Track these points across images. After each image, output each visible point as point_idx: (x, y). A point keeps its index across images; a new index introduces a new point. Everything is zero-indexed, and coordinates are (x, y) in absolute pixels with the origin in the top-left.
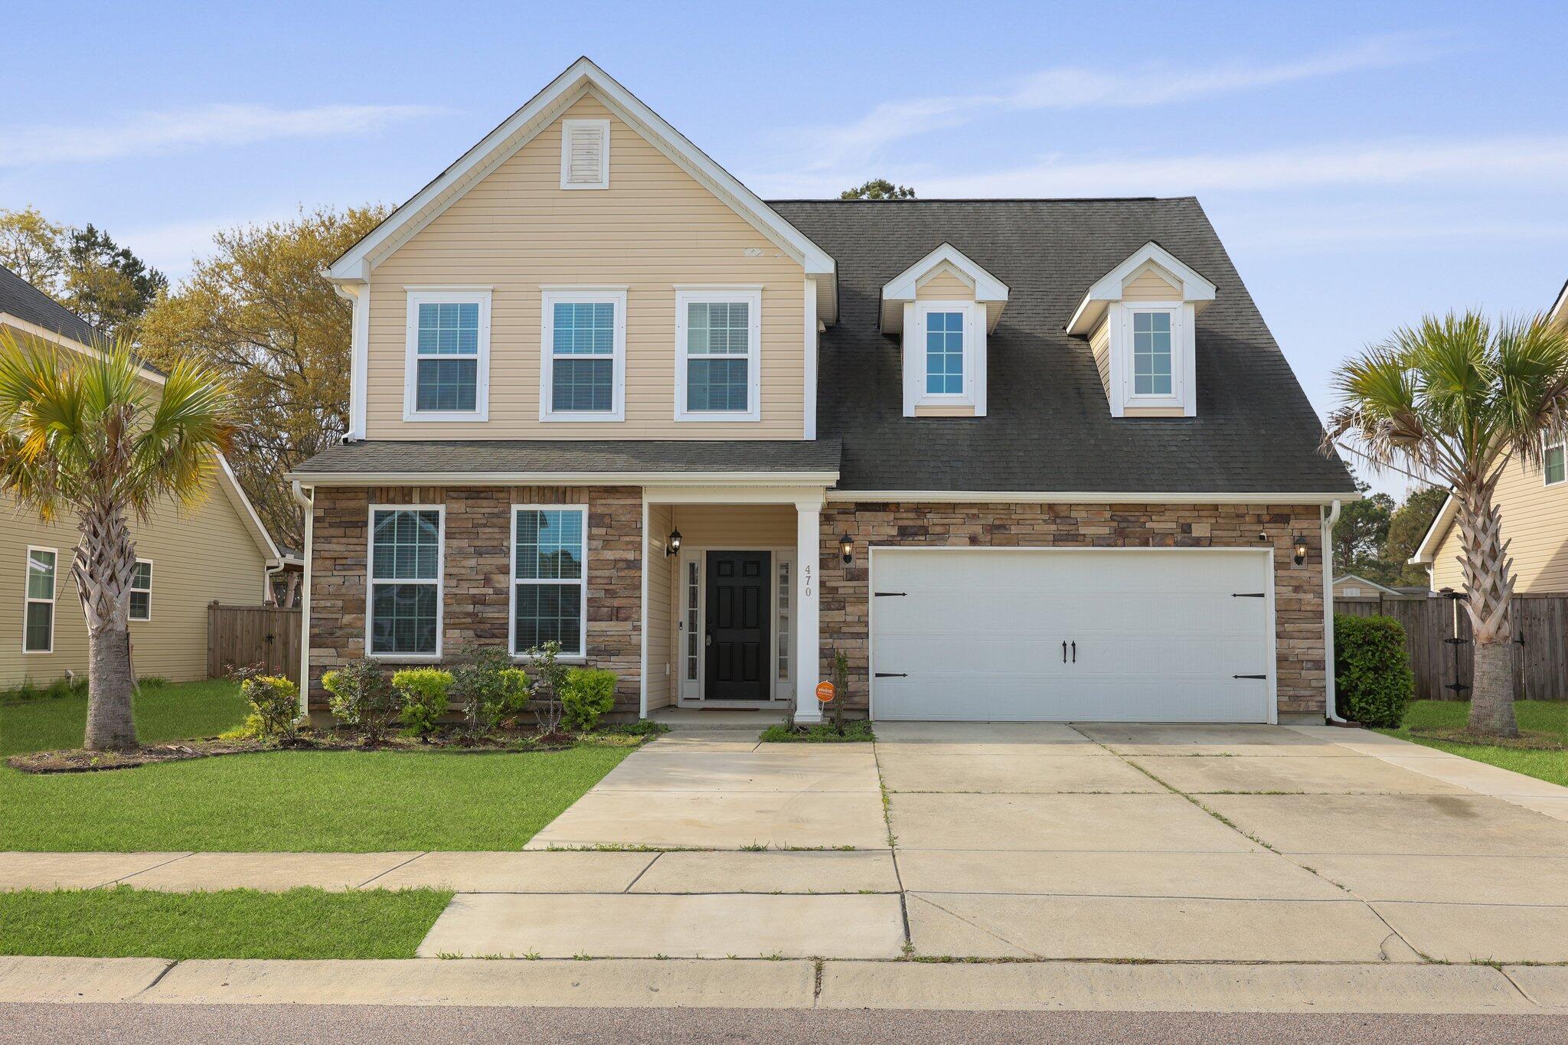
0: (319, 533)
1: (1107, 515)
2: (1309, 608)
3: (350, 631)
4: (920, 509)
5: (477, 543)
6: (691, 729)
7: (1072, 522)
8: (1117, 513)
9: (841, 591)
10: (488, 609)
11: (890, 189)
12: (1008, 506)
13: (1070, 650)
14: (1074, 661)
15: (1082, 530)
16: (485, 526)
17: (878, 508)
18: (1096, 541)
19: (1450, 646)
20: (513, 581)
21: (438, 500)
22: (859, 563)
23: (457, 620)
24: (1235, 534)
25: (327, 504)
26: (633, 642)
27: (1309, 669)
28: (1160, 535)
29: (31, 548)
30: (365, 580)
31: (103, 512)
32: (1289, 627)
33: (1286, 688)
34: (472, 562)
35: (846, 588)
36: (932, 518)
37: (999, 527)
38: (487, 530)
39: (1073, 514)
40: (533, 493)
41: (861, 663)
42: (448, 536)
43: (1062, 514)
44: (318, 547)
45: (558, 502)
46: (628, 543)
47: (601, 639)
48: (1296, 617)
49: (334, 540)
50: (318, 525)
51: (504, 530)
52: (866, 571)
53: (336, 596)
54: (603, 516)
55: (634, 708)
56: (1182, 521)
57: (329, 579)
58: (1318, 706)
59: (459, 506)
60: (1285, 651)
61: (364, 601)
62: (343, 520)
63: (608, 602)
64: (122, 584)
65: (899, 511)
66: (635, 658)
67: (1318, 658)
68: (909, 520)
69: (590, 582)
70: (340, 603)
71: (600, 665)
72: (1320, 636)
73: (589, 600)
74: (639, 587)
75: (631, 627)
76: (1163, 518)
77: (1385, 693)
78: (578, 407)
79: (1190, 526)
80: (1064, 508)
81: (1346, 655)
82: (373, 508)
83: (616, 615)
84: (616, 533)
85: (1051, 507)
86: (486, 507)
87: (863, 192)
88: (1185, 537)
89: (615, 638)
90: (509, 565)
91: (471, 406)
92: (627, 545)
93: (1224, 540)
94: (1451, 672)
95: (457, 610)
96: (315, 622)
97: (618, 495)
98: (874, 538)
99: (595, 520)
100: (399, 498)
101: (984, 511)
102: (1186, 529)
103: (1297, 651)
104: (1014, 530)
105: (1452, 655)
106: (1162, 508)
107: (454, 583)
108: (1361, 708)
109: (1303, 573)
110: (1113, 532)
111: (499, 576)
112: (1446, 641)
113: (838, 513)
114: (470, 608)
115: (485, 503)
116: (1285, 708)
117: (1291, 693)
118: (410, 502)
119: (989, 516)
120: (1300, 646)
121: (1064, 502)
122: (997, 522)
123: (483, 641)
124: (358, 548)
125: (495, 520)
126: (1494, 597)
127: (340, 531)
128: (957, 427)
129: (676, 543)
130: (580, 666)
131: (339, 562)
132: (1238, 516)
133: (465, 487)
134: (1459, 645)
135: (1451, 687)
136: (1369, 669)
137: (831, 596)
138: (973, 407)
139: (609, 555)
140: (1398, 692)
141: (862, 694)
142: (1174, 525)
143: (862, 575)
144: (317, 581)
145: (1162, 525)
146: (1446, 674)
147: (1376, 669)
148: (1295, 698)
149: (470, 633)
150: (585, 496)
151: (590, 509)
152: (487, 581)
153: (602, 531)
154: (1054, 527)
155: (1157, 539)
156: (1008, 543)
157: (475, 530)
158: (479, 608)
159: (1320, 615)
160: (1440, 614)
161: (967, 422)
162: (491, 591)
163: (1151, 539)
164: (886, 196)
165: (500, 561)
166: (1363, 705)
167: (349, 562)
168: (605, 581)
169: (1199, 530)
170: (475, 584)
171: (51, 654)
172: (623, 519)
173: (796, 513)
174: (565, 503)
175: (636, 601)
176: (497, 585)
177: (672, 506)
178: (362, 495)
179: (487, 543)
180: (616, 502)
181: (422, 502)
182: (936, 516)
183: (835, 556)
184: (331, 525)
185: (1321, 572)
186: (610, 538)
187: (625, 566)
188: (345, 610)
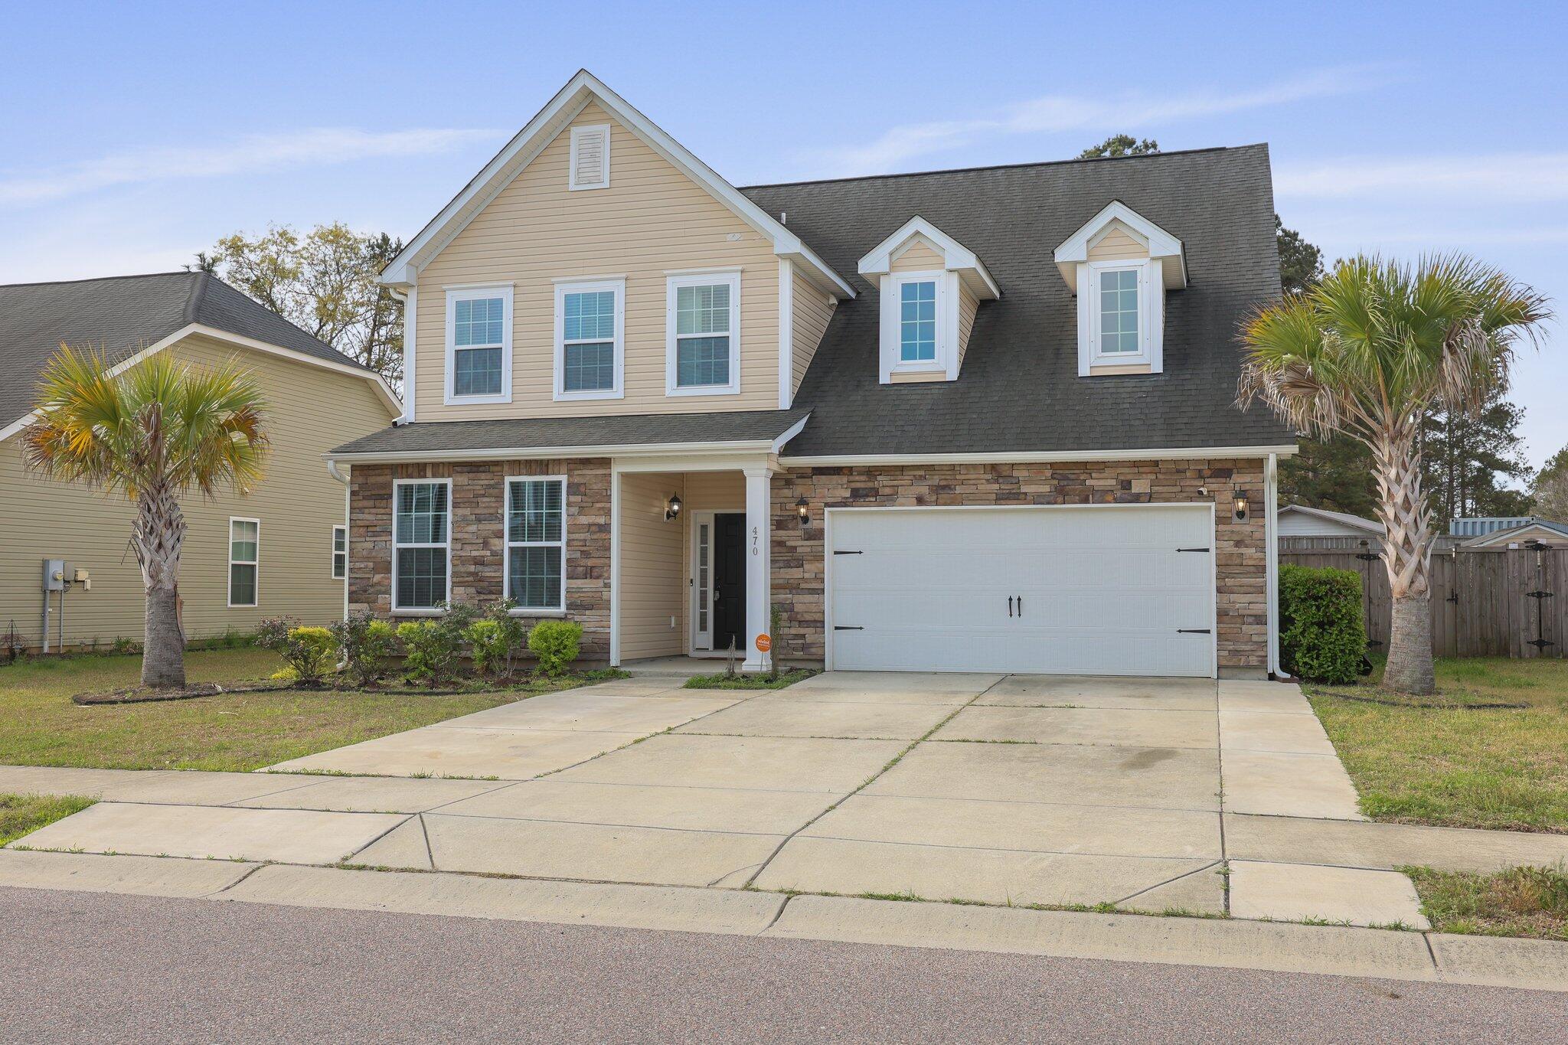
0: (355, 505)
1: (1048, 473)
2: (1251, 563)
3: (379, 588)
4: (871, 472)
5: (477, 511)
6: (651, 676)
7: (1014, 481)
8: (1058, 471)
9: (799, 550)
10: (486, 569)
11: (1130, 143)
12: (952, 467)
13: (1015, 605)
14: (1020, 615)
15: (1024, 489)
16: (484, 496)
17: (832, 472)
18: (1038, 499)
19: (1533, 600)
20: (507, 544)
21: (446, 475)
22: (814, 524)
23: (461, 579)
24: (1175, 489)
25: (361, 480)
26: (604, 597)
27: (1250, 624)
28: (1099, 493)
29: (232, 519)
30: (391, 545)
31: (155, 492)
32: (1229, 582)
33: (1227, 643)
34: (473, 528)
35: (804, 547)
36: (882, 480)
37: (944, 487)
38: (485, 499)
39: (1015, 473)
40: (522, 466)
41: (817, 617)
42: (455, 505)
43: (1004, 474)
44: (355, 516)
45: (541, 473)
46: (600, 509)
47: (577, 595)
48: (1238, 572)
49: (367, 511)
50: (354, 498)
51: (499, 499)
52: (822, 531)
53: (367, 559)
54: (579, 485)
55: (605, 656)
56: (1121, 478)
57: (363, 544)
58: (1259, 661)
59: (463, 479)
60: (1226, 606)
61: (390, 563)
62: (373, 493)
63: (583, 562)
64: (169, 550)
65: (852, 475)
66: (605, 612)
67: (1259, 612)
68: (861, 482)
69: (569, 543)
70: (371, 565)
71: (577, 618)
72: (1261, 590)
73: (568, 560)
74: (608, 549)
75: (602, 584)
76: (1102, 476)
77: (1329, 649)
78: (585, 387)
79: (1130, 482)
80: (1006, 468)
81: (1291, 609)
82: (396, 482)
83: (590, 573)
84: (590, 500)
85: (994, 467)
86: (484, 480)
87: (1104, 149)
88: (1125, 493)
89: (589, 594)
90: (503, 530)
91: (497, 389)
92: (598, 510)
93: (1163, 495)
94: (1534, 627)
95: (462, 570)
96: (352, 581)
97: (592, 466)
98: (829, 500)
99: (573, 488)
100: (415, 474)
101: (930, 473)
102: (1126, 485)
103: (1237, 606)
104: (958, 490)
105: (1536, 610)
106: (1102, 466)
107: (459, 546)
108: (1305, 663)
109: (1245, 527)
110: (1053, 490)
111: (495, 539)
112: (1528, 595)
113: (797, 478)
114: (472, 568)
115: (483, 476)
116: (1224, 663)
117: (1231, 648)
118: (425, 477)
119: (935, 477)
120: (1240, 601)
121: (1004, 462)
122: (943, 483)
123: (482, 597)
124: (385, 517)
125: (491, 491)
126: (1407, 551)
127: (371, 503)
128: (925, 392)
129: (676, 507)
130: (560, 619)
131: (370, 529)
132: (1178, 471)
133: (466, 462)
134: (1543, 599)
135: (1533, 643)
136: (1313, 624)
137: (791, 554)
138: (945, 372)
139: (584, 520)
140: (1342, 647)
141: (818, 645)
142: (1114, 482)
143: (819, 535)
144: (353, 546)
145: (1102, 482)
146: (1528, 629)
147: (1321, 625)
148: (1235, 653)
149: (472, 590)
150: (564, 468)
151: (568, 480)
152: (486, 544)
153: (578, 498)
154: (997, 486)
155: (1097, 496)
156: (952, 502)
157: (475, 500)
158: (480, 568)
159: (1262, 570)
160: (1521, 566)
161: (938, 387)
162: (488, 553)
163: (1091, 496)
164: (1129, 152)
165: (495, 527)
166: (1307, 660)
167: (378, 529)
168: (581, 544)
169: (1139, 486)
170: (475, 547)
171: (255, 608)
172: (596, 488)
173: (745, 478)
174: (548, 474)
175: (606, 561)
176: (493, 548)
177: (683, 474)
178: (387, 471)
179: (486, 511)
180: (590, 472)
181: (434, 476)
182: (884, 478)
183: (794, 518)
184: (364, 498)
185: (1264, 526)
186: (584, 505)
187: (597, 530)
188: (375, 570)
